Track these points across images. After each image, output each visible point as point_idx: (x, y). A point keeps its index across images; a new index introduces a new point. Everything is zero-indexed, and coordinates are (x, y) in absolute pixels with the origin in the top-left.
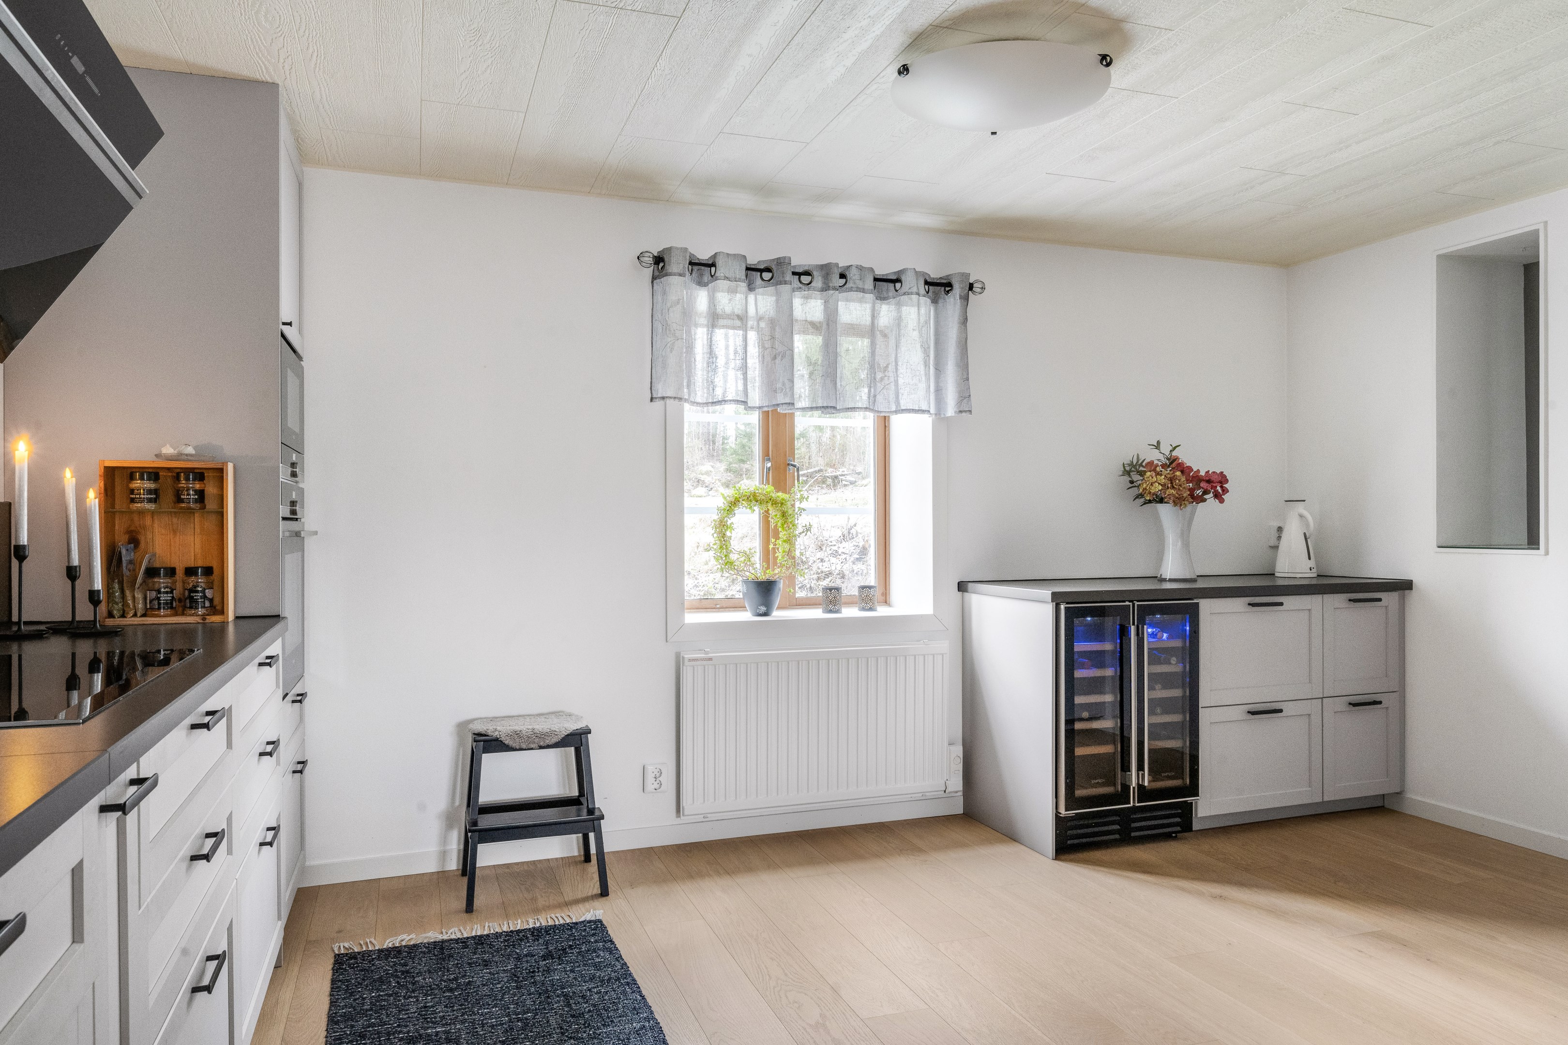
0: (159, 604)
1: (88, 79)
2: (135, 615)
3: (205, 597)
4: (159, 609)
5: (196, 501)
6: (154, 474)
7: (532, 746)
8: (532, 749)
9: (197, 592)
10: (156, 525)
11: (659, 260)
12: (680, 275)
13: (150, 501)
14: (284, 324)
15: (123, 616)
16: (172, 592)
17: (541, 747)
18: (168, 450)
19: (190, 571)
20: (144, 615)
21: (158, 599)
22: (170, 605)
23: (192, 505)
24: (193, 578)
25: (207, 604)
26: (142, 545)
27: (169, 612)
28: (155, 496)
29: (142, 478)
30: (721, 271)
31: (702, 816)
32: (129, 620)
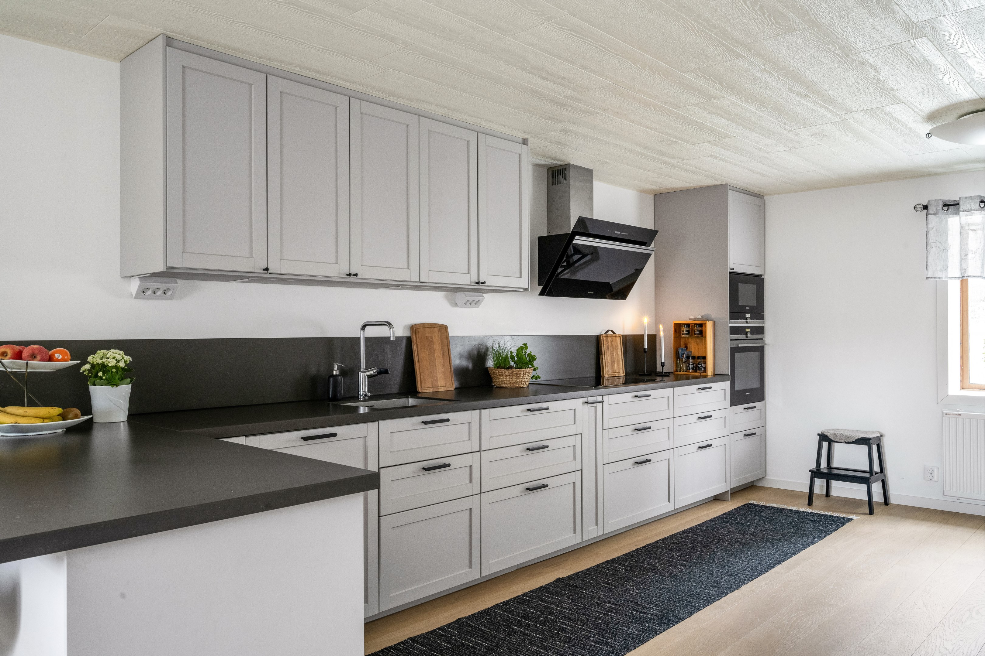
0: (690, 368)
1: (622, 233)
2: (683, 371)
3: (702, 366)
4: (690, 370)
5: (699, 334)
6: (688, 325)
7: (842, 441)
8: (841, 442)
9: (700, 365)
10: (692, 342)
11: (925, 207)
12: (934, 214)
13: (687, 334)
14: (731, 269)
15: (680, 372)
16: (693, 364)
17: (846, 443)
18: (692, 317)
19: (699, 358)
20: (686, 372)
21: (689, 366)
22: (692, 369)
23: (698, 335)
24: (699, 360)
25: (703, 369)
26: (689, 348)
27: (693, 371)
28: (689, 332)
29: (684, 327)
30: (962, 207)
31: (956, 498)
32: (682, 373)
